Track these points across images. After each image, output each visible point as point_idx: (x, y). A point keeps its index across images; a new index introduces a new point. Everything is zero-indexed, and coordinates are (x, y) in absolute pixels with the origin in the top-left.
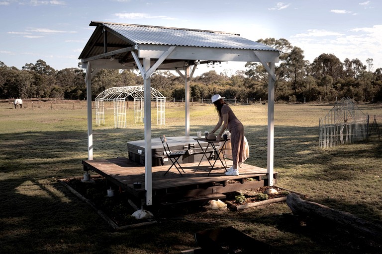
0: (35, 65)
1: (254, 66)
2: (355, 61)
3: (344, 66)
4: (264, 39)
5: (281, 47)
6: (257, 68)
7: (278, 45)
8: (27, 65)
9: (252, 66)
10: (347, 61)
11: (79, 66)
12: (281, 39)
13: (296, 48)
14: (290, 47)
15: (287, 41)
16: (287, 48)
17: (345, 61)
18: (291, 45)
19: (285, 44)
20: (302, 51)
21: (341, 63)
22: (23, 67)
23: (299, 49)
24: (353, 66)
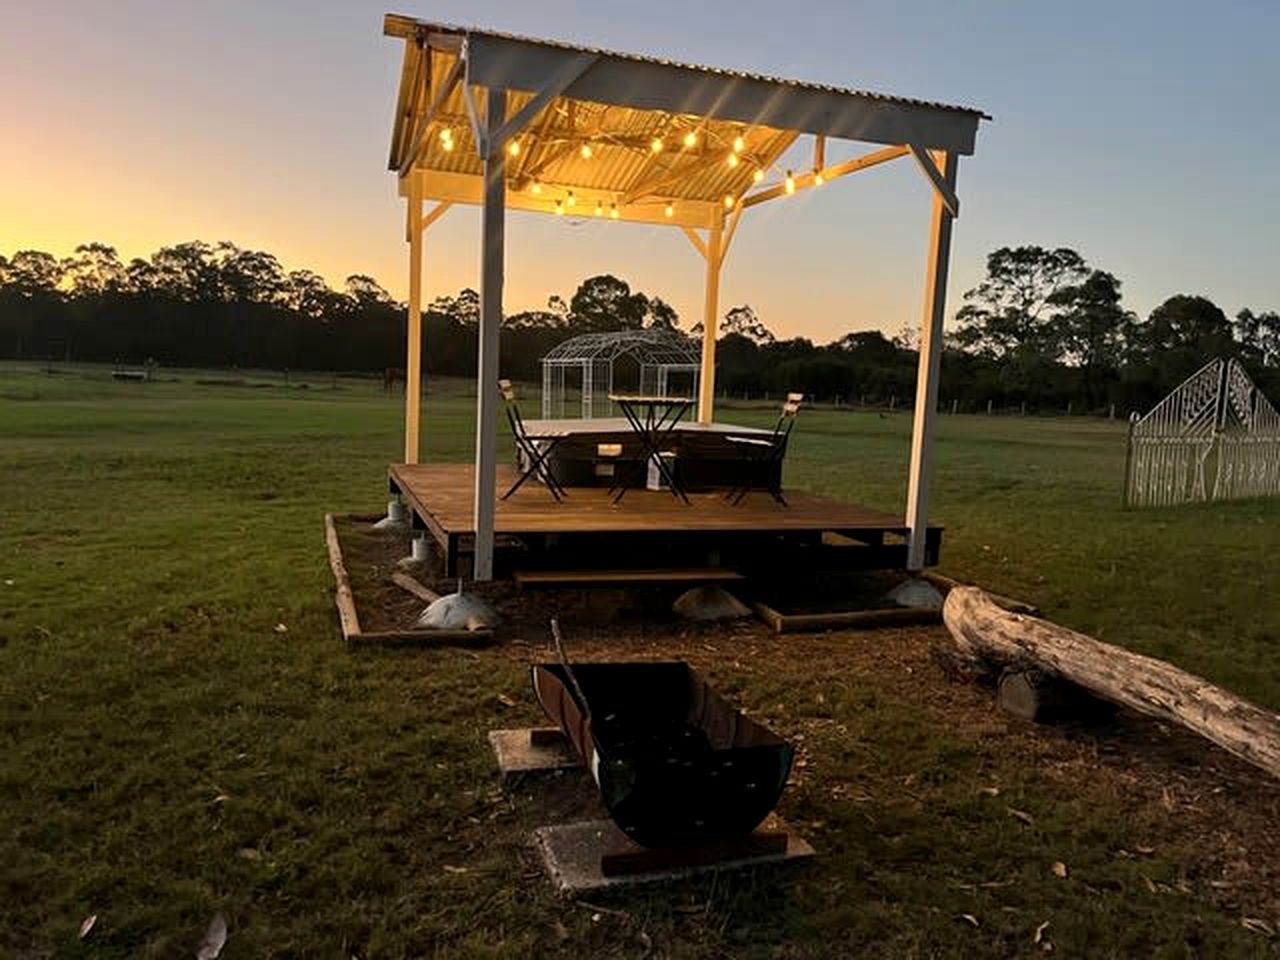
0: (455, 300)
1: (982, 317)
2: (1269, 318)
3: (1235, 330)
4: (1013, 249)
5: (1058, 269)
6: (988, 321)
7: (1049, 265)
8: (438, 300)
9: (975, 319)
10: (1246, 315)
11: (550, 305)
12: (1059, 251)
13: (1100, 274)
14: (1083, 270)
15: (1074, 254)
16: (1075, 274)
17: (1239, 317)
18: (1086, 265)
19: (1071, 263)
20: (1118, 283)
21: (1228, 322)
22: (431, 305)
23: (1109, 277)
24: (1263, 331)
